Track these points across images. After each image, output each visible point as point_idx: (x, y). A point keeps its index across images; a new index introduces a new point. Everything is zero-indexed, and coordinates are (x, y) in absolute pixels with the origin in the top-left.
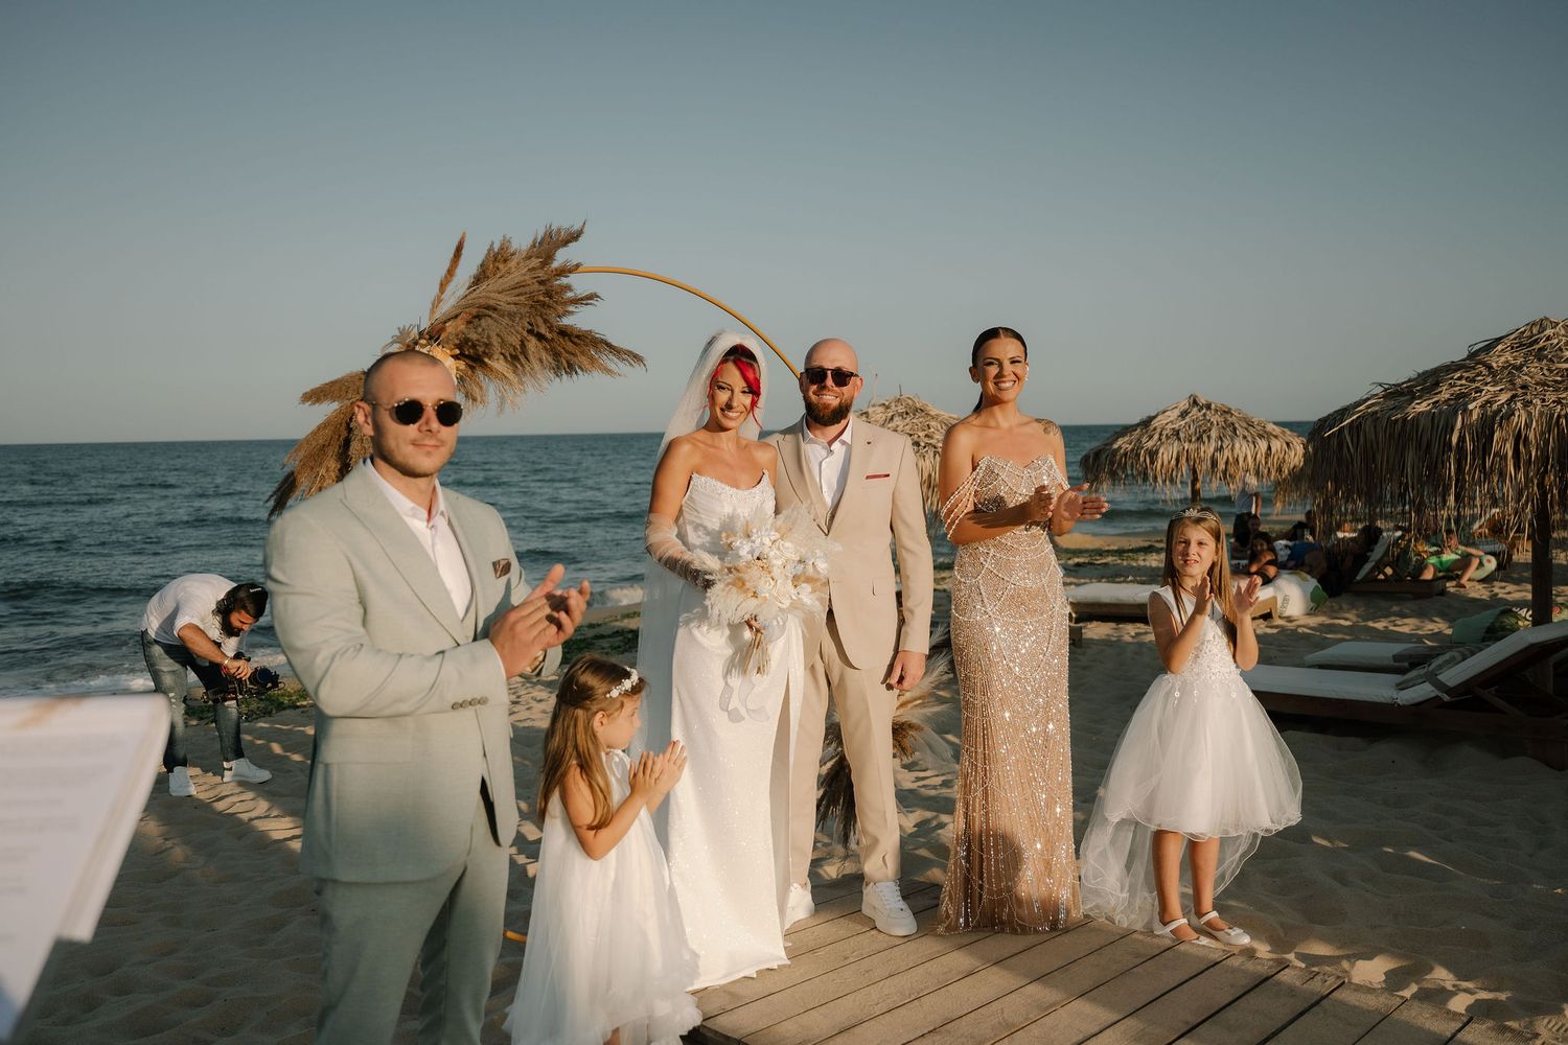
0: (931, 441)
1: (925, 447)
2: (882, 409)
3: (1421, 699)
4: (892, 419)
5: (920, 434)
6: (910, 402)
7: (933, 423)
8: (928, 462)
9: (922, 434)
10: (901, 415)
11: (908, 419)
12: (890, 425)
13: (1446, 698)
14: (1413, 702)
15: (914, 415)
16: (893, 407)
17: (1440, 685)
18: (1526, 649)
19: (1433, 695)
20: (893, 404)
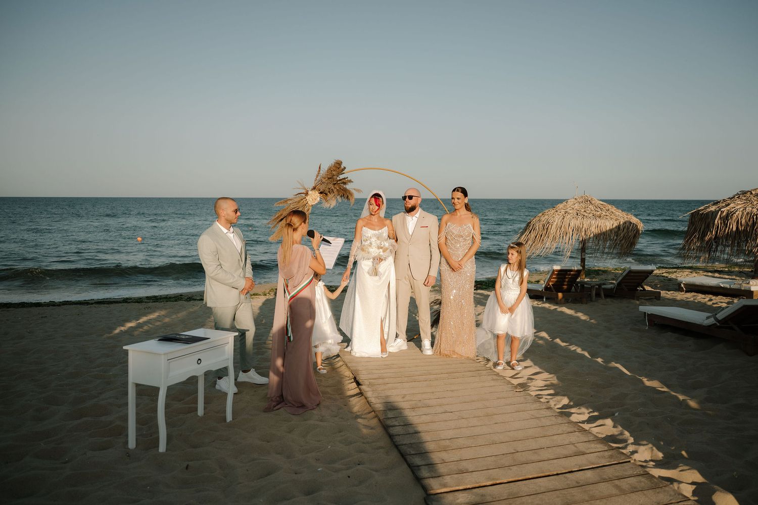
1: (579, 216)
2: (574, 200)
3: (710, 324)
4: (575, 204)
6: (587, 198)
7: (591, 206)
8: (578, 221)
9: (582, 210)
10: (579, 203)
11: (581, 205)
12: (572, 207)
13: (718, 324)
14: (708, 325)
15: (585, 203)
16: (578, 200)
17: (716, 319)
18: (742, 308)
19: (714, 323)
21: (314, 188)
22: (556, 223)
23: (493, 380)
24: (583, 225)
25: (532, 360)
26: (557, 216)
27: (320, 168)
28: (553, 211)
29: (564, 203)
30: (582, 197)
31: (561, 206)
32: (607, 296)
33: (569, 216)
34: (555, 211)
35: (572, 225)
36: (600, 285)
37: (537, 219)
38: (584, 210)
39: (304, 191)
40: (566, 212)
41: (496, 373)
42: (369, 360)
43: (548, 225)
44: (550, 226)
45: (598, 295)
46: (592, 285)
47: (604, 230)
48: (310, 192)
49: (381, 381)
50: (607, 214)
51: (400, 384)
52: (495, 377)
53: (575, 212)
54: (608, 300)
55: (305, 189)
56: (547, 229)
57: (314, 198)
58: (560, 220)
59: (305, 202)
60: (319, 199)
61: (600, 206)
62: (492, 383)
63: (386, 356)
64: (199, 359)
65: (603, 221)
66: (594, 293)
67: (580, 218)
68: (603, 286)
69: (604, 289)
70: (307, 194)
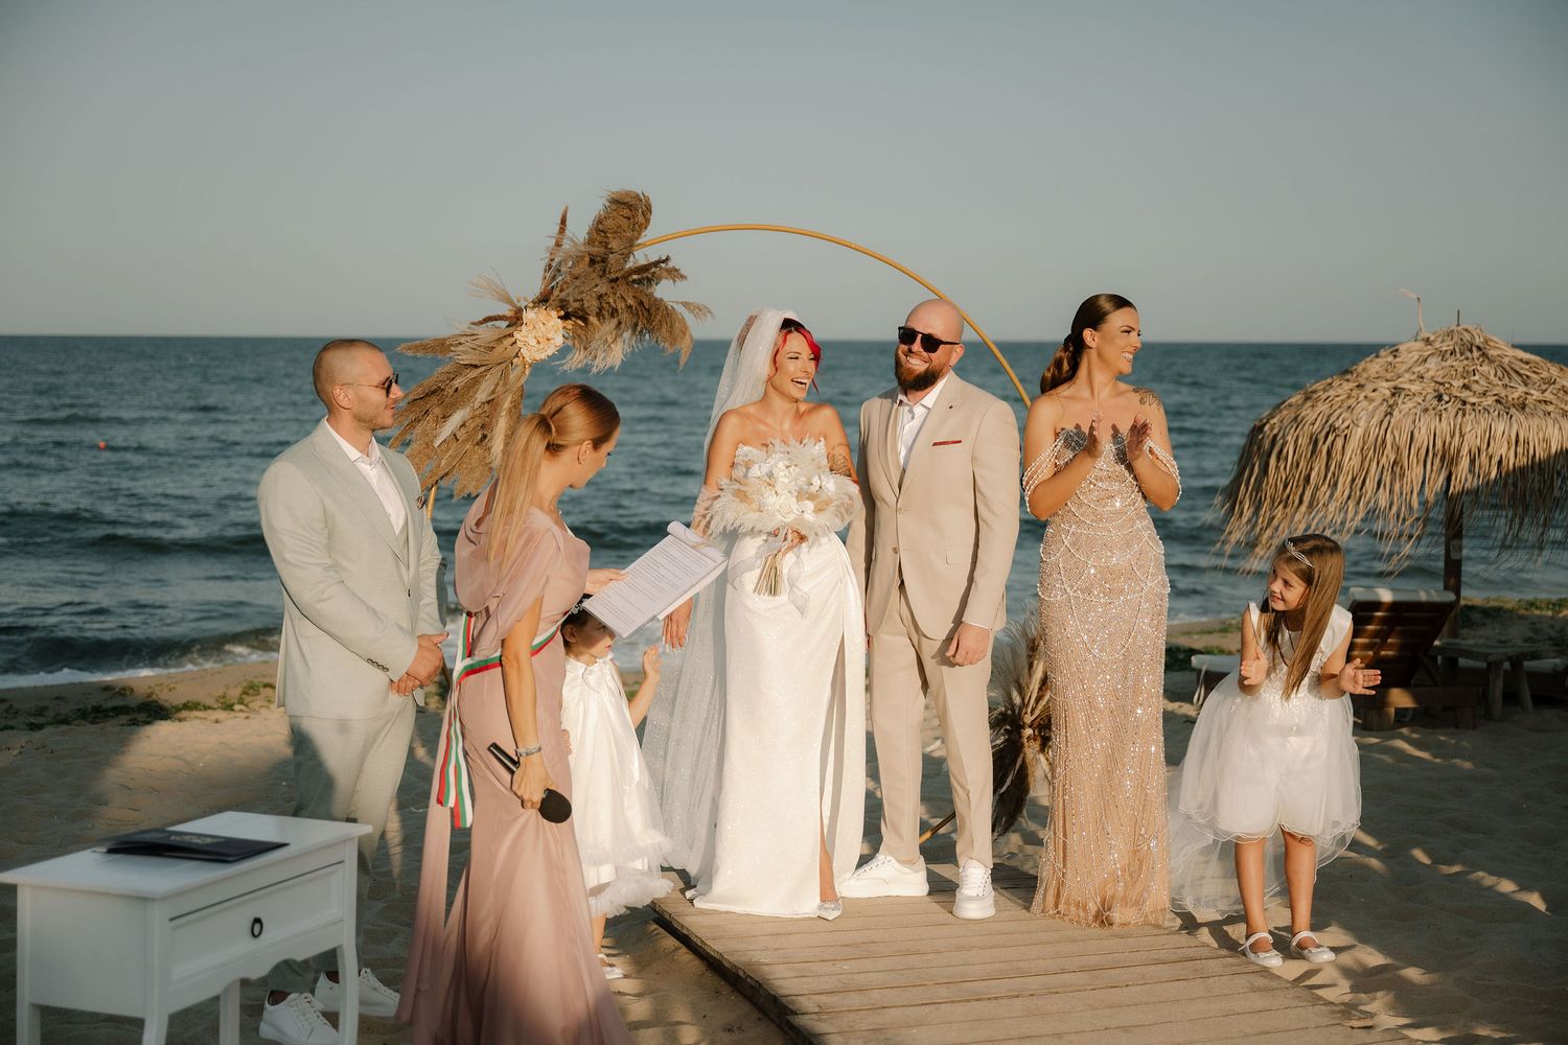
0: (1465, 394)
1: (1447, 402)
2: (1420, 345)
4: (1426, 360)
5: (1455, 383)
6: (1467, 336)
7: (1485, 368)
8: (1444, 422)
9: (1457, 383)
10: (1443, 355)
11: (1449, 362)
12: (1416, 369)
15: (1462, 354)
16: (1437, 345)
20: (1440, 339)
21: (543, 300)
22: (1360, 431)
23: (1255, 989)
24: (1462, 435)
25: (1347, 927)
26: (1365, 403)
27: (563, 221)
28: (1347, 386)
29: (1386, 357)
30: (1450, 334)
31: (1374, 366)
32: (1541, 700)
33: (1410, 404)
34: (1352, 385)
35: (1422, 437)
36: (1516, 661)
37: (1287, 414)
38: (1461, 383)
39: (505, 310)
40: (1396, 391)
41: (1258, 968)
42: (782, 929)
43: (1330, 438)
44: (1339, 442)
45: (1511, 697)
46: (1491, 659)
47: (1541, 454)
48: (528, 316)
49: (855, 1000)
50: (1548, 396)
51: (928, 1008)
52: (1259, 981)
53: (1430, 389)
54: (1549, 714)
55: (509, 301)
56: (1329, 453)
57: (543, 335)
58: (1375, 421)
59: (512, 351)
60: (559, 340)
61: (1518, 366)
62: (1258, 1002)
63: (836, 913)
64: (257, 921)
65: (1535, 422)
66: (1497, 688)
67: (1452, 408)
68: (1527, 664)
69: (1534, 676)
70: (516, 320)
